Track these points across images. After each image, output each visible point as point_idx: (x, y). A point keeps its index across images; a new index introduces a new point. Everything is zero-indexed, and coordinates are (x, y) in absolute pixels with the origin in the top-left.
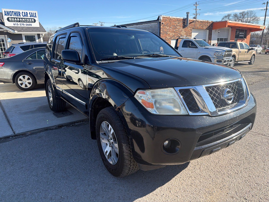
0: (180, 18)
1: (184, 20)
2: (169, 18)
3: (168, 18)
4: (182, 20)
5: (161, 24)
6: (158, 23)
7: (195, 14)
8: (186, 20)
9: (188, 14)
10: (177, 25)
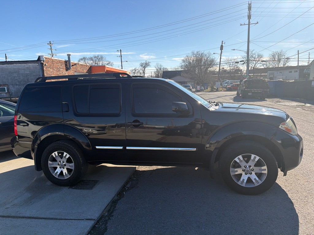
0: (62, 60)
1: (66, 62)
2: (52, 59)
3: (50, 59)
4: (64, 62)
5: (44, 65)
6: (40, 64)
7: (51, 54)
8: (68, 62)
9: (70, 56)
10: (60, 68)
